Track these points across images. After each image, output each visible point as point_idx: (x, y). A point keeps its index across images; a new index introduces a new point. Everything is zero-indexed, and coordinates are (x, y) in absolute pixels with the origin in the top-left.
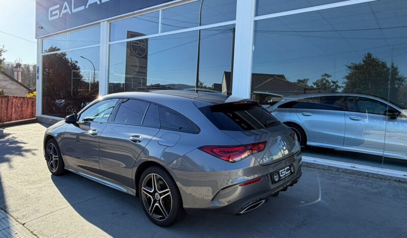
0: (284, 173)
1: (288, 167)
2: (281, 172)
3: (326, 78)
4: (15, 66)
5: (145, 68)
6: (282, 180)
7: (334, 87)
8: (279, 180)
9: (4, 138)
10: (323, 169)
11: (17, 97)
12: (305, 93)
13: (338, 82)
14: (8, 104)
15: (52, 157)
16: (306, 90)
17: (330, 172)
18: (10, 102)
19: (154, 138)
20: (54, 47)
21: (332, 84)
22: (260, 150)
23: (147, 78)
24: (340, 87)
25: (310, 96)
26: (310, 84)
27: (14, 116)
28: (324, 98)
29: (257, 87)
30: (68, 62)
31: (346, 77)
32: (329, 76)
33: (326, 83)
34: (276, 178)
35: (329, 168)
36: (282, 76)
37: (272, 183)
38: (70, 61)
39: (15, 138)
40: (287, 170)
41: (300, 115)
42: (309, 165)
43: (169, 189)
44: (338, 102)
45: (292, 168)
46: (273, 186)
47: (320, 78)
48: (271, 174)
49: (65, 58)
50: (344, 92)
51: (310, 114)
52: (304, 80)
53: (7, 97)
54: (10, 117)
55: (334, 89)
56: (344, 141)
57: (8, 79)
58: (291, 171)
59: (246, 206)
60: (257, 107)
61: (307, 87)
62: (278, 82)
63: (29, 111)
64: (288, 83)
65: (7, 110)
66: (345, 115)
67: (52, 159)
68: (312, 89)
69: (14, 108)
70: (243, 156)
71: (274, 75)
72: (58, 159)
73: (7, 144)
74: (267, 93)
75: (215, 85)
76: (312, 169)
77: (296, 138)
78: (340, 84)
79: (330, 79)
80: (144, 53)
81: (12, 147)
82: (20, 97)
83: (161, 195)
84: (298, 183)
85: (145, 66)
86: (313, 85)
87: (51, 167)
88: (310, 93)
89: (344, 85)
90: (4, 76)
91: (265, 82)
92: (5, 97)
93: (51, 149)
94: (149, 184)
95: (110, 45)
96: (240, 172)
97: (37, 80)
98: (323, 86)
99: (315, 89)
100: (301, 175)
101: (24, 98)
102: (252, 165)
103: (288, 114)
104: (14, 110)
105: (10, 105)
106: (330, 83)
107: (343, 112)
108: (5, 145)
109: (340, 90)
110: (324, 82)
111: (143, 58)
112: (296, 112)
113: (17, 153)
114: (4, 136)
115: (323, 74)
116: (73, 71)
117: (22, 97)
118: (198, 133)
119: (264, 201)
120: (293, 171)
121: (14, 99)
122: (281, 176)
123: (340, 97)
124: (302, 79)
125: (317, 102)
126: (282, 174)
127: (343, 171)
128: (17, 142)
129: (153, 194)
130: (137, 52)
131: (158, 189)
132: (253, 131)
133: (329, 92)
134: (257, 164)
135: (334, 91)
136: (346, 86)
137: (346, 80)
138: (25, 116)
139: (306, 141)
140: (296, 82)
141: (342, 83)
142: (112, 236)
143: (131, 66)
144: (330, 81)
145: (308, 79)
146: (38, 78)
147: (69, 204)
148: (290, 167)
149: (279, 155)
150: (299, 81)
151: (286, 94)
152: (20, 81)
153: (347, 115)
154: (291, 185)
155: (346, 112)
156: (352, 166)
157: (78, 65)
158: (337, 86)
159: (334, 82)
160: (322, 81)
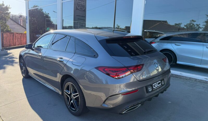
0: (156, 85)
1: (160, 81)
2: (154, 85)
3: (193, 23)
4: (19, 16)
5: (84, 17)
6: (155, 90)
7: (197, 28)
8: (152, 91)
9: (8, 55)
10: (186, 79)
11: (18, 33)
12: (179, 31)
13: (200, 25)
14: (13, 37)
15: (23, 68)
16: (180, 29)
17: (190, 81)
18: (14, 36)
19: (71, 60)
20: (36, 5)
21: (196, 26)
22: (138, 71)
23: (86, 23)
24: (201, 28)
25: (181, 33)
26: (182, 26)
27: (17, 43)
28: (190, 34)
29: (150, 28)
30: (44, 14)
31: (206, 22)
32: (194, 21)
33: (192, 25)
34: (150, 89)
35: (190, 79)
36: (166, 22)
37: (147, 93)
38: (45, 14)
39: (13, 55)
40: (159, 84)
41: (173, 45)
42: (177, 76)
43: (78, 93)
44: (199, 37)
45: (162, 82)
46: (147, 95)
47: (189, 23)
48: (146, 87)
49: (42, 12)
50: (204, 30)
51: (180, 44)
52: (179, 24)
53: (13, 33)
54: (15, 44)
55: (197, 29)
56: (201, 61)
57: (16, 24)
58: (162, 84)
59: (127, 108)
60: (141, 40)
61: (180, 28)
62: (163, 25)
63: (25, 41)
64: (169, 25)
65: (13, 40)
66: (203, 45)
67: (23, 69)
68: (183, 29)
69: (17, 39)
70: (127, 74)
71: (161, 21)
72: (25, 69)
73: (8, 59)
74: (154, 31)
75: (126, 27)
76: (179, 79)
77: (167, 61)
78: (201, 26)
79: (195, 23)
80: (84, 8)
81: (10, 60)
82: (20, 33)
83: (74, 96)
84: (167, 91)
85: (84, 16)
86: (184, 27)
87: (22, 73)
88: (182, 31)
89: (204, 27)
90: (14, 22)
91: (155, 25)
92: (12, 33)
93: (22, 63)
94: (68, 89)
95: (62, 3)
96: (122, 86)
97: (27, 24)
98: (190, 27)
99: (185, 29)
100: (169, 86)
101: (21, 34)
102: (132, 81)
103: (166, 44)
104: (17, 40)
105: (14, 37)
106: (195, 26)
107: (202, 43)
108: (7, 59)
109: (201, 30)
110: (191, 25)
111: (83, 11)
112: (171, 43)
113: (11, 64)
114: (8, 54)
115: (191, 20)
116: (46, 19)
117: (21, 33)
118: (96, 57)
119: (140, 105)
120: (163, 84)
121: (17, 35)
122: (154, 88)
123: (200, 34)
124: (178, 23)
125: (185, 37)
126: (154, 86)
127: (199, 81)
128: (13, 58)
129: (70, 95)
130: (80, 7)
131: (72, 92)
132: (137, 56)
133: (194, 31)
134: (136, 80)
135: (197, 30)
136: (205, 27)
137: (205, 24)
138: (22, 43)
139: (176, 61)
140: (174, 25)
141: (202, 25)
142: (43, 120)
143: (77, 16)
144: (195, 24)
145: (181, 23)
146: (27, 23)
147: (25, 97)
148: (161, 81)
149: (155, 72)
150: (176, 24)
151: (166, 32)
152: (22, 25)
153: (205, 45)
154: (162, 92)
155: (204, 43)
156: (206, 78)
157: (49, 15)
158: (199, 27)
159: (197, 25)
160: (190, 24)
